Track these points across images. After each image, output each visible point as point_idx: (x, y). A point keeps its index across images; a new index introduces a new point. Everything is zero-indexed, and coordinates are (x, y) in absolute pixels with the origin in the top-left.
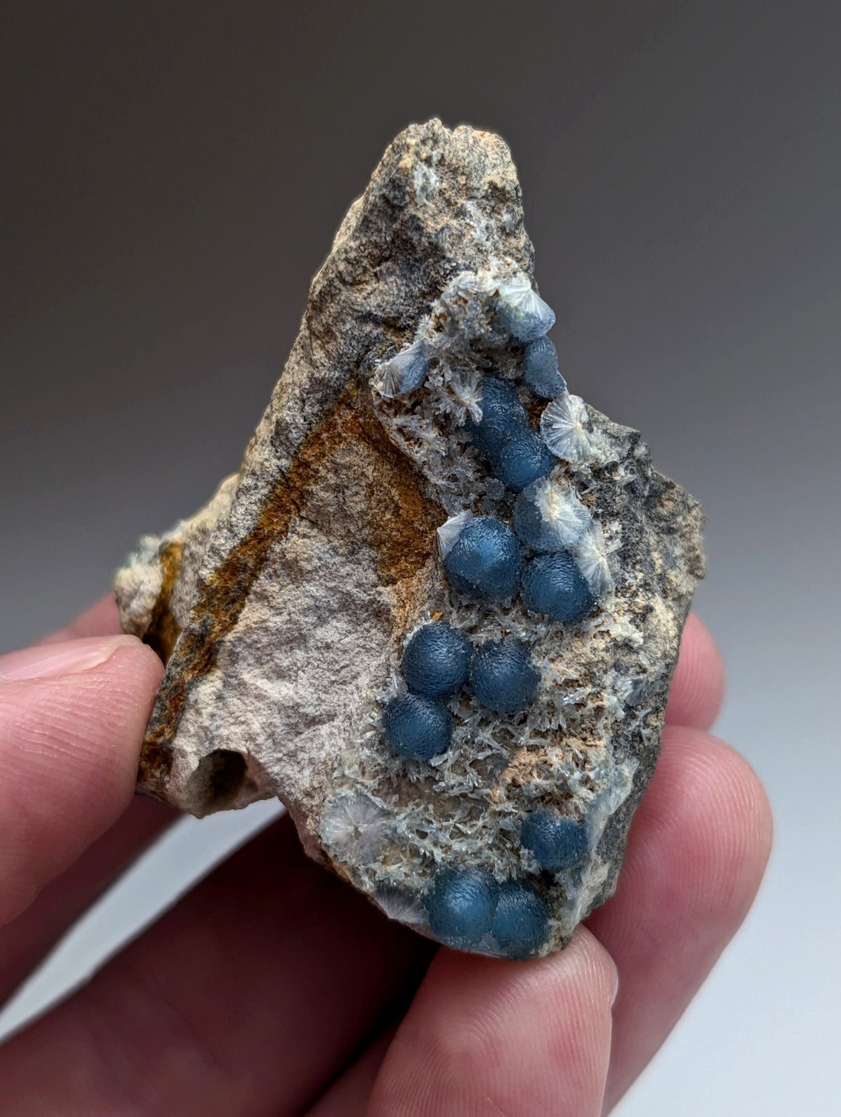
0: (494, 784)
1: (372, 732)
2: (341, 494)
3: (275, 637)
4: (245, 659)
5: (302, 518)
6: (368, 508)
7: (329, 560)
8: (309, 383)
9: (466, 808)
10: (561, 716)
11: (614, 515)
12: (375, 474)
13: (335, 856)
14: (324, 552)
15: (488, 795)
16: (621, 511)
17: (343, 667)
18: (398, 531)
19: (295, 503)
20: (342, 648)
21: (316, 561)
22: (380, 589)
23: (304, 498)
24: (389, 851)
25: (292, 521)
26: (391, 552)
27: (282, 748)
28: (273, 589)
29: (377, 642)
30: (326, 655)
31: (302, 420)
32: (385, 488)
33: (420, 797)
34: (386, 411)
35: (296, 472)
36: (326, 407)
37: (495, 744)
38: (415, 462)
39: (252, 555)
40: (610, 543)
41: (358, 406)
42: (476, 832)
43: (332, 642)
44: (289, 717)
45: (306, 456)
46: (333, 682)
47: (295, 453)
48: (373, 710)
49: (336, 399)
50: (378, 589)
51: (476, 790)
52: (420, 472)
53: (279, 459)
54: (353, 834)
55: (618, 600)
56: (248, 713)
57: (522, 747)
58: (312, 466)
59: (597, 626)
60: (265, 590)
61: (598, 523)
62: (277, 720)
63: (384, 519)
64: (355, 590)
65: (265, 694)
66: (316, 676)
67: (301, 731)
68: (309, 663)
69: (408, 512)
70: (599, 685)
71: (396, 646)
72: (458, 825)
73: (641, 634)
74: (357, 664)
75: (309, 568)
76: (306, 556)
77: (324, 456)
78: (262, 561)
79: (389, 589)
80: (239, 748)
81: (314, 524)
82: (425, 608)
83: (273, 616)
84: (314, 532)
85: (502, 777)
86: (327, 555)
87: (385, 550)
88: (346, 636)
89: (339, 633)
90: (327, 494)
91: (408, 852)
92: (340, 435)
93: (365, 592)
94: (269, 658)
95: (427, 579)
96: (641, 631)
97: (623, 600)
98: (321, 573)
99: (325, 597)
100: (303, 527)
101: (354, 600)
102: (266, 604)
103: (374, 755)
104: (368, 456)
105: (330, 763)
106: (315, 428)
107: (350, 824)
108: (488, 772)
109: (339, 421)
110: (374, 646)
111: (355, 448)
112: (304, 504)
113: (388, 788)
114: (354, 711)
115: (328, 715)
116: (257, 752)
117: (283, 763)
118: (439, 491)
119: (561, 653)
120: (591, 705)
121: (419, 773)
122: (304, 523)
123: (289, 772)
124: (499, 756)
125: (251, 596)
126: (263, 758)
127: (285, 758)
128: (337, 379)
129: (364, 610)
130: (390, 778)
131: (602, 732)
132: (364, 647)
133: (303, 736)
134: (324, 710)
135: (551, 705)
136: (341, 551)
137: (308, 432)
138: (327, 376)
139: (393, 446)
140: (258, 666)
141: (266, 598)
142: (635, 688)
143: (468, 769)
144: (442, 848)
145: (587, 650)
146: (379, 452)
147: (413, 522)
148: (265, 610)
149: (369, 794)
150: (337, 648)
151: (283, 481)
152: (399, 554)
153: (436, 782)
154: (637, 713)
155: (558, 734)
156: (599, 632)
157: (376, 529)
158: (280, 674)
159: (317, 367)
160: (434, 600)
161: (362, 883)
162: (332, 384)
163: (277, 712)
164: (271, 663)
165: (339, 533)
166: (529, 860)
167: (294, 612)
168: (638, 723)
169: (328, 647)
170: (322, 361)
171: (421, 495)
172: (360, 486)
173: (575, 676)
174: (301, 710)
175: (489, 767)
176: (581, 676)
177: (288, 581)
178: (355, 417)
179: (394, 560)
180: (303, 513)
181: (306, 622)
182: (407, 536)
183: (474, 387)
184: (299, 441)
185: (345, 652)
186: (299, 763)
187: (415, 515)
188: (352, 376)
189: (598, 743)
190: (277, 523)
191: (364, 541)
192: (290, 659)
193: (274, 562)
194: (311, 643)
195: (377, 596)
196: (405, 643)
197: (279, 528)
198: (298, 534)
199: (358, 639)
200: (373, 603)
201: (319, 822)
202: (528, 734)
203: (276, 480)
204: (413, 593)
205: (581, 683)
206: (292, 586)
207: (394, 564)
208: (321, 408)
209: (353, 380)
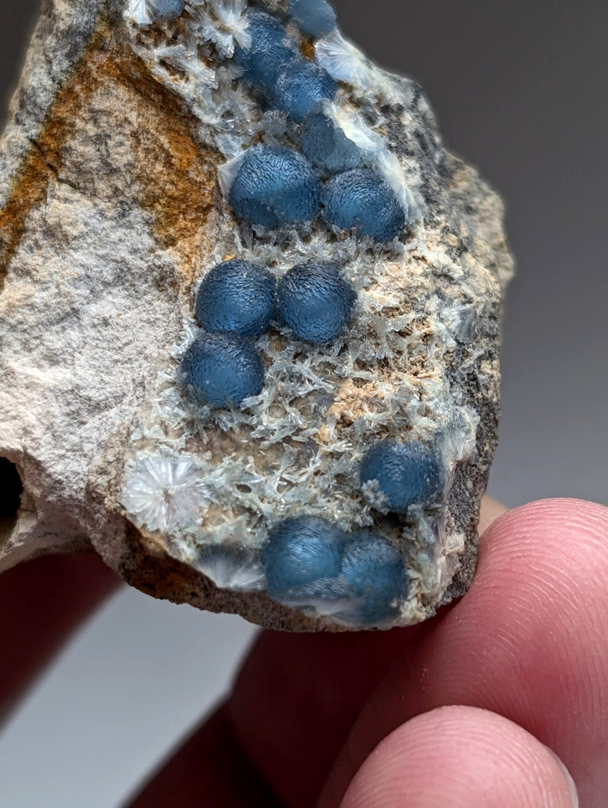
0: (321, 423)
1: (172, 389)
2: (103, 147)
3: (43, 314)
4: (9, 345)
5: (61, 181)
6: (136, 160)
7: (98, 226)
8: (54, 40)
9: (291, 453)
10: (386, 345)
11: (411, 154)
12: (140, 120)
13: (144, 526)
14: (90, 217)
15: (315, 435)
16: (416, 152)
17: (126, 344)
18: (172, 183)
19: (51, 167)
20: (122, 324)
21: (82, 226)
22: (159, 252)
23: (62, 157)
24: (207, 513)
25: (50, 185)
26: (166, 209)
27: (64, 444)
28: (35, 262)
29: (162, 312)
30: (104, 333)
31: (50, 82)
32: (153, 135)
33: (236, 450)
34: (146, 42)
35: (50, 134)
36: (76, 59)
37: (314, 378)
38: (182, 99)
39: (8, 229)
40: (409, 175)
41: (114, 45)
42: (308, 479)
43: (111, 317)
44: (69, 404)
45: (59, 114)
46: (116, 361)
47: (46, 116)
48: (168, 367)
49: (86, 47)
50: (156, 253)
51: (300, 433)
52: (190, 112)
53: (27, 131)
54: (163, 499)
55: (428, 232)
56: (20, 406)
57: (346, 378)
58: (68, 121)
59: (410, 251)
60: (26, 264)
61: (394, 156)
62: (55, 410)
63: (155, 171)
64: (129, 257)
65: (39, 382)
66: (96, 356)
67: (84, 420)
68: (85, 343)
69: (181, 160)
70: (422, 310)
71: (186, 298)
72: (285, 476)
73: (461, 267)
74: (141, 339)
75: (75, 233)
76: (70, 220)
77: (80, 107)
78: (19, 232)
79: (170, 250)
80: (12, 447)
81: (75, 187)
82: (213, 253)
83: (39, 291)
84: (77, 196)
85: (328, 413)
86: (94, 221)
87: (159, 208)
88: (126, 312)
89: (117, 308)
90: (87, 149)
91: (231, 513)
92: (95, 80)
93: (142, 259)
94: (38, 341)
95: (212, 228)
96: (459, 265)
97: (433, 232)
98: (89, 240)
99: (97, 267)
100: (64, 190)
101: (129, 269)
102: (30, 280)
103: (176, 410)
104: (130, 100)
105: (125, 432)
106: (65, 84)
107: (158, 488)
108: (312, 412)
109: (94, 68)
110: (159, 316)
111: (114, 92)
112: (62, 165)
113: (198, 447)
114: (146, 374)
115: (115, 398)
116: (35, 449)
117: (67, 460)
118: (214, 131)
119: (376, 278)
120: (418, 332)
121: (232, 421)
122: (65, 187)
123: (75, 469)
124: (322, 392)
125: (12, 275)
126: (42, 454)
127: (69, 454)
128: (87, 23)
129: (143, 280)
130: (198, 433)
131: (436, 361)
132: (148, 321)
133: (87, 426)
134: (110, 392)
135: (372, 334)
136: (109, 214)
137: (59, 91)
138: (75, 23)
139: (158, 84)
140: (27, 354)
141: (28, 273)
142: (462, 319)
143: (288, 409)
144: (269, 503)
145: (404, 272)
146: (142, 95)
147: (188, 172)
148: (29, 287)
149: (176, 454)
150: (117, 324)
151: (36, 150)
152: (176, 212)
153: (252, 428)
154: (470, 350)
155: (385, 369)
156: (414, 257)
157: (146, 184)
158: (53, 359)
159: (63, 20)
160: (224, 243)
161: (179, 552)
162: (81, 29)
163: (54, 400)
164: (41, 347)
165: (105, 194)
166: (374, 491)
167: (63, 284)
168: (472, 362)
169: (106, 323)
170: (68, 12)
171: (193, 141)
172: (124, 135)
173: (393, 302)
174: (83, 393)
175: (313, 405)
176: (401, 303)
177: (52, 253)
178: (111, 59)
179: (171, 219)
180: (62, 176)
181: (78, 295)
182: (184, 189)
183: (240, 14)
184: (48, 104)
185: (126, 327)
186: (85, 456)
187: (189, 164)
188: (102, 19)
189: (431, 373)
190: (33, 192)
191: (135, 200)
192: (63, 340)
193: (34, 231)
194: (86, 320)
195: (156, 260)
196: (196, 289)
197: (36, 196)
198: (59, 199)
199: (139, 313)
200: (153, 270)
201: (121, 490)
202: (351, 364)
203: (27, 151)
204: (197, 247)
205: (403, 310)
206: (57, 258)
207: (172, 223)
208: (71, 63)
209: (104, 23)
